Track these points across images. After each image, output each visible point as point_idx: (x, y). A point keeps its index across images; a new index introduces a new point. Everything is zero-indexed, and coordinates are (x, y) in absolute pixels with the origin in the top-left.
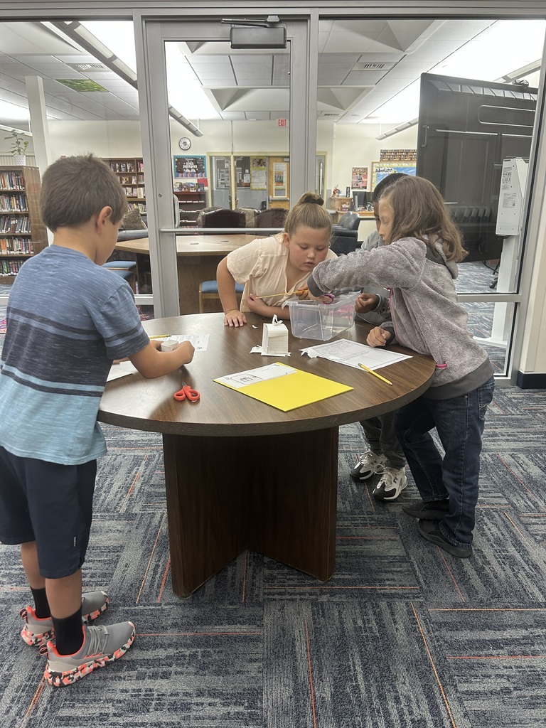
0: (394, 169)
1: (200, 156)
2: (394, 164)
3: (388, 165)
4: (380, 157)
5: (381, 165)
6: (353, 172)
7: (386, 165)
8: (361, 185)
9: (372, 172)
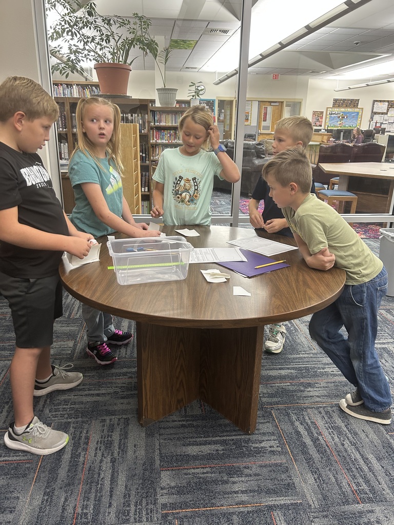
0: (342, 112)
1: (211, 100)
2: (342, 110)
3: (338, 110)
4: (332, 103)
5: (333, 109)
6: (313, 114)
7: (336, 110)
8: (318, 123)
9: (326, 115)
